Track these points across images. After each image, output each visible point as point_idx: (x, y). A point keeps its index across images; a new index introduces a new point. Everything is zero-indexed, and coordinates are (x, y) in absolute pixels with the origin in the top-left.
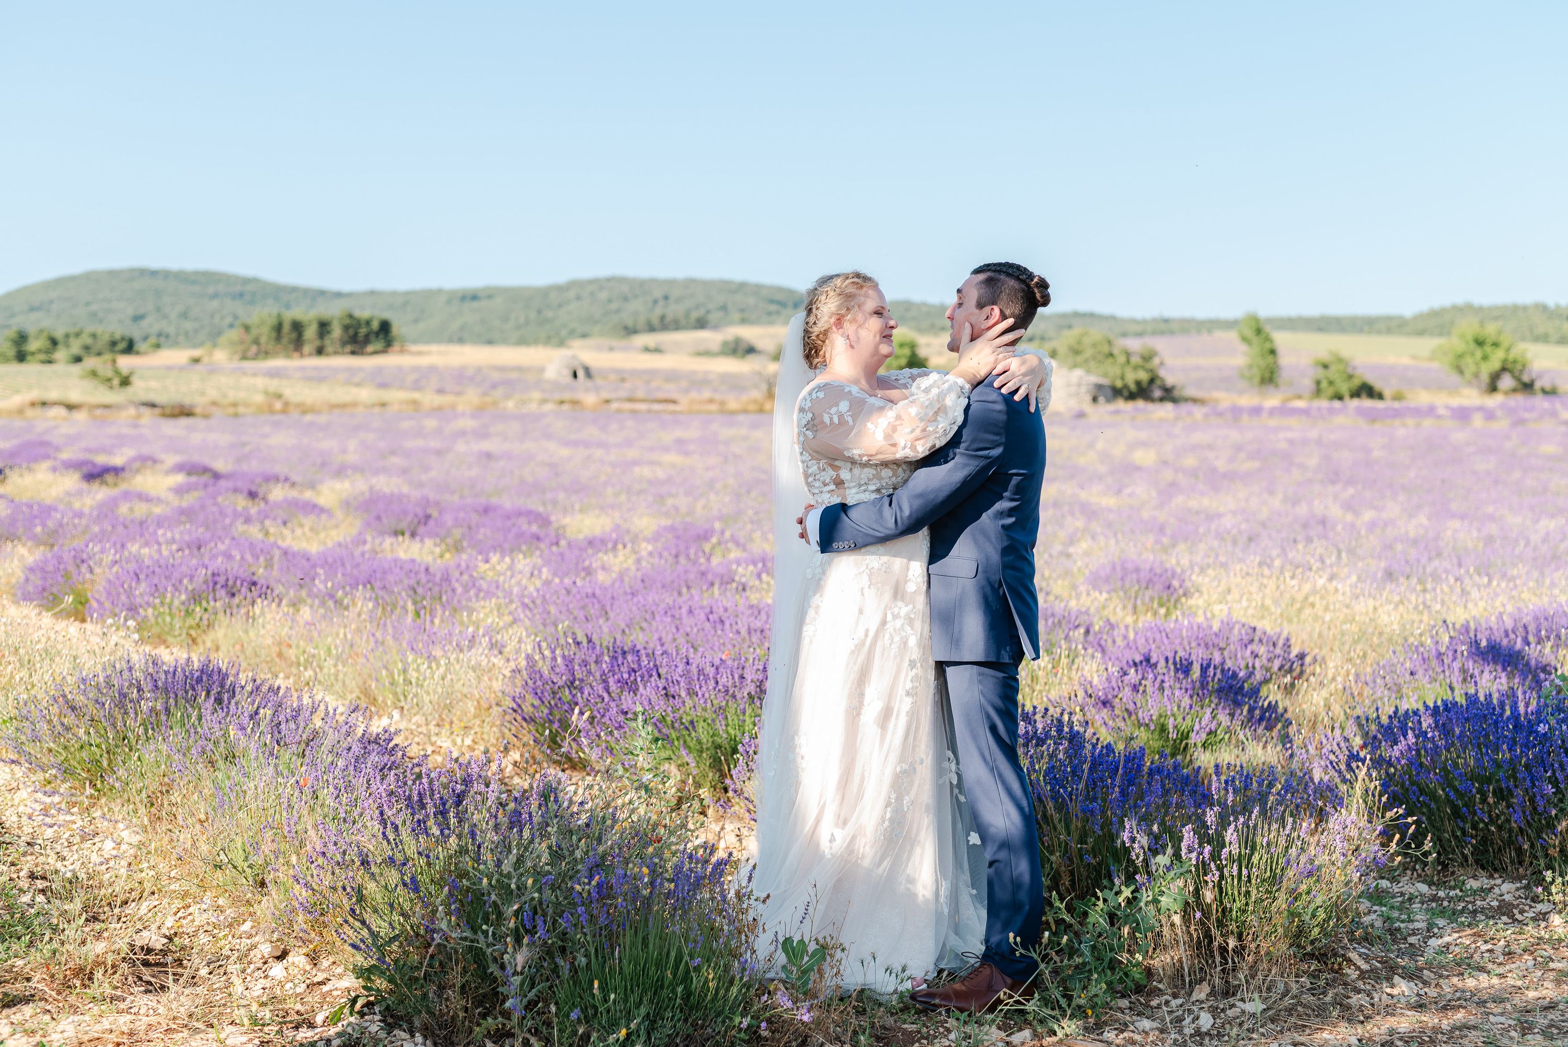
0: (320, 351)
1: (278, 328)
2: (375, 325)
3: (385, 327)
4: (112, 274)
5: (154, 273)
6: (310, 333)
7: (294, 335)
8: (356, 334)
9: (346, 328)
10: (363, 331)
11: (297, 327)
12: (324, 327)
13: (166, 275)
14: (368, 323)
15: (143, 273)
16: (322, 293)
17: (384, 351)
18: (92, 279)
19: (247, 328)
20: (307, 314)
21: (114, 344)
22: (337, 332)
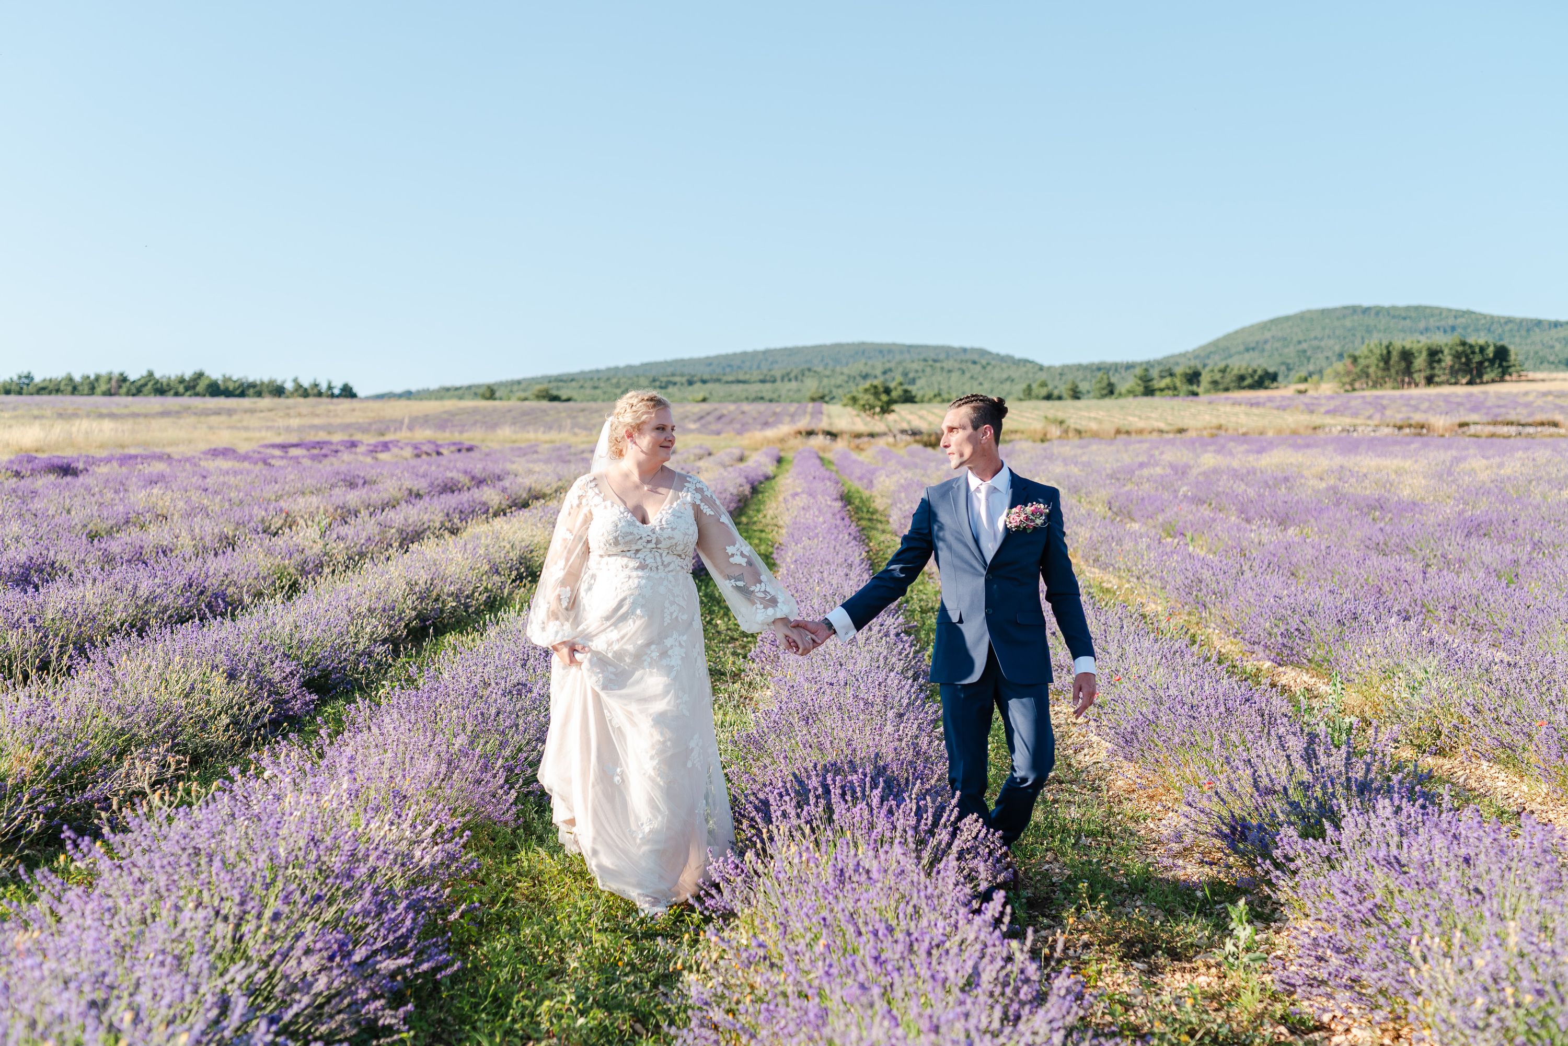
0: (1430, 381)
1: (1386, 359)
2: (1490, 352)
3: (1502, 354)
4: (1324, 312)
5: (1366, 310)
6: (1420, 362)
7: (1403, 364)
8: (1469, 361)
9: (1457, 356)
10: (1477, 358)
11: (1407, 356)
12: (1434, 355)
13: (1378, 311)
14: (1482, 349)
15: (1354, 310)
16: (1539, 323)
17: (1502, 380)
18: (1305, 319)
19: (1355, 359)
20: (1417, 342)
21: (1242, 378)
22: (1448, 360)
